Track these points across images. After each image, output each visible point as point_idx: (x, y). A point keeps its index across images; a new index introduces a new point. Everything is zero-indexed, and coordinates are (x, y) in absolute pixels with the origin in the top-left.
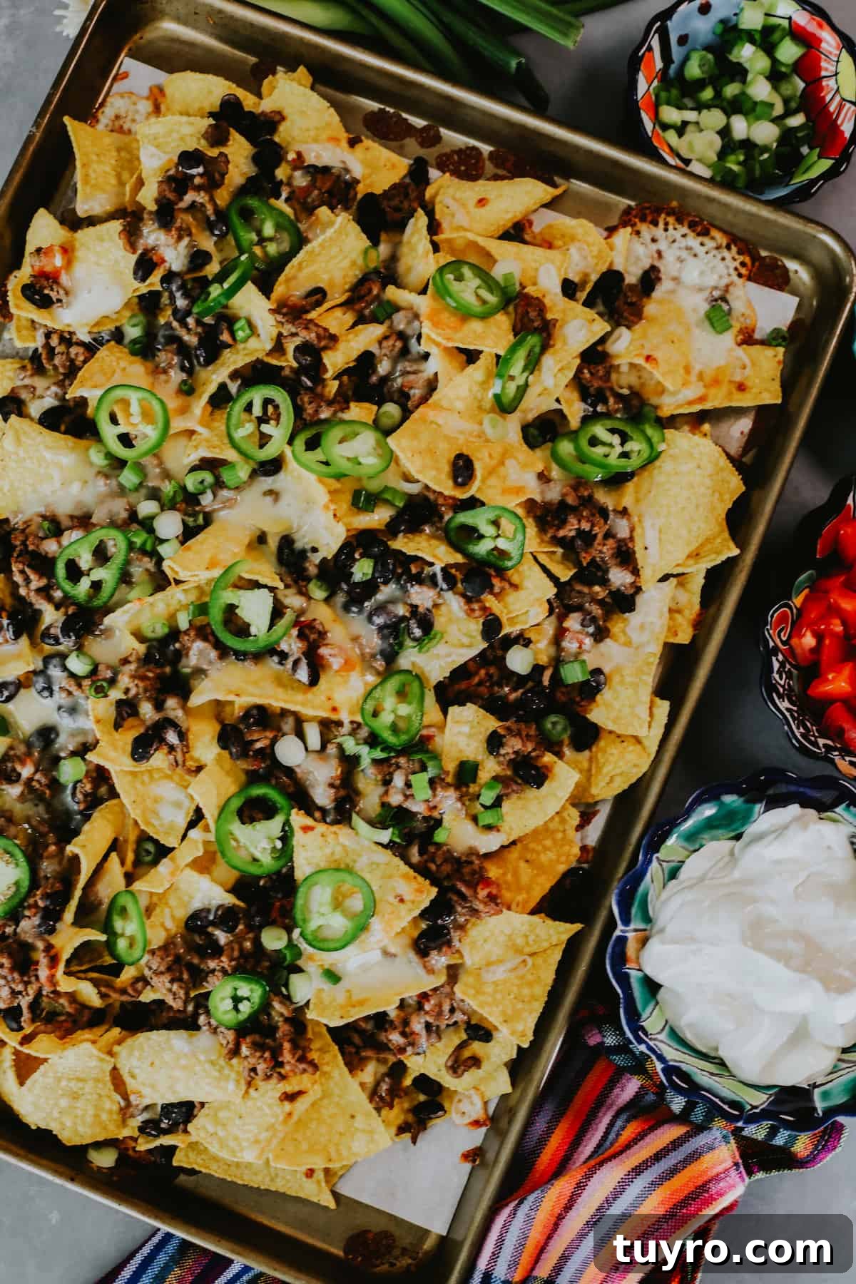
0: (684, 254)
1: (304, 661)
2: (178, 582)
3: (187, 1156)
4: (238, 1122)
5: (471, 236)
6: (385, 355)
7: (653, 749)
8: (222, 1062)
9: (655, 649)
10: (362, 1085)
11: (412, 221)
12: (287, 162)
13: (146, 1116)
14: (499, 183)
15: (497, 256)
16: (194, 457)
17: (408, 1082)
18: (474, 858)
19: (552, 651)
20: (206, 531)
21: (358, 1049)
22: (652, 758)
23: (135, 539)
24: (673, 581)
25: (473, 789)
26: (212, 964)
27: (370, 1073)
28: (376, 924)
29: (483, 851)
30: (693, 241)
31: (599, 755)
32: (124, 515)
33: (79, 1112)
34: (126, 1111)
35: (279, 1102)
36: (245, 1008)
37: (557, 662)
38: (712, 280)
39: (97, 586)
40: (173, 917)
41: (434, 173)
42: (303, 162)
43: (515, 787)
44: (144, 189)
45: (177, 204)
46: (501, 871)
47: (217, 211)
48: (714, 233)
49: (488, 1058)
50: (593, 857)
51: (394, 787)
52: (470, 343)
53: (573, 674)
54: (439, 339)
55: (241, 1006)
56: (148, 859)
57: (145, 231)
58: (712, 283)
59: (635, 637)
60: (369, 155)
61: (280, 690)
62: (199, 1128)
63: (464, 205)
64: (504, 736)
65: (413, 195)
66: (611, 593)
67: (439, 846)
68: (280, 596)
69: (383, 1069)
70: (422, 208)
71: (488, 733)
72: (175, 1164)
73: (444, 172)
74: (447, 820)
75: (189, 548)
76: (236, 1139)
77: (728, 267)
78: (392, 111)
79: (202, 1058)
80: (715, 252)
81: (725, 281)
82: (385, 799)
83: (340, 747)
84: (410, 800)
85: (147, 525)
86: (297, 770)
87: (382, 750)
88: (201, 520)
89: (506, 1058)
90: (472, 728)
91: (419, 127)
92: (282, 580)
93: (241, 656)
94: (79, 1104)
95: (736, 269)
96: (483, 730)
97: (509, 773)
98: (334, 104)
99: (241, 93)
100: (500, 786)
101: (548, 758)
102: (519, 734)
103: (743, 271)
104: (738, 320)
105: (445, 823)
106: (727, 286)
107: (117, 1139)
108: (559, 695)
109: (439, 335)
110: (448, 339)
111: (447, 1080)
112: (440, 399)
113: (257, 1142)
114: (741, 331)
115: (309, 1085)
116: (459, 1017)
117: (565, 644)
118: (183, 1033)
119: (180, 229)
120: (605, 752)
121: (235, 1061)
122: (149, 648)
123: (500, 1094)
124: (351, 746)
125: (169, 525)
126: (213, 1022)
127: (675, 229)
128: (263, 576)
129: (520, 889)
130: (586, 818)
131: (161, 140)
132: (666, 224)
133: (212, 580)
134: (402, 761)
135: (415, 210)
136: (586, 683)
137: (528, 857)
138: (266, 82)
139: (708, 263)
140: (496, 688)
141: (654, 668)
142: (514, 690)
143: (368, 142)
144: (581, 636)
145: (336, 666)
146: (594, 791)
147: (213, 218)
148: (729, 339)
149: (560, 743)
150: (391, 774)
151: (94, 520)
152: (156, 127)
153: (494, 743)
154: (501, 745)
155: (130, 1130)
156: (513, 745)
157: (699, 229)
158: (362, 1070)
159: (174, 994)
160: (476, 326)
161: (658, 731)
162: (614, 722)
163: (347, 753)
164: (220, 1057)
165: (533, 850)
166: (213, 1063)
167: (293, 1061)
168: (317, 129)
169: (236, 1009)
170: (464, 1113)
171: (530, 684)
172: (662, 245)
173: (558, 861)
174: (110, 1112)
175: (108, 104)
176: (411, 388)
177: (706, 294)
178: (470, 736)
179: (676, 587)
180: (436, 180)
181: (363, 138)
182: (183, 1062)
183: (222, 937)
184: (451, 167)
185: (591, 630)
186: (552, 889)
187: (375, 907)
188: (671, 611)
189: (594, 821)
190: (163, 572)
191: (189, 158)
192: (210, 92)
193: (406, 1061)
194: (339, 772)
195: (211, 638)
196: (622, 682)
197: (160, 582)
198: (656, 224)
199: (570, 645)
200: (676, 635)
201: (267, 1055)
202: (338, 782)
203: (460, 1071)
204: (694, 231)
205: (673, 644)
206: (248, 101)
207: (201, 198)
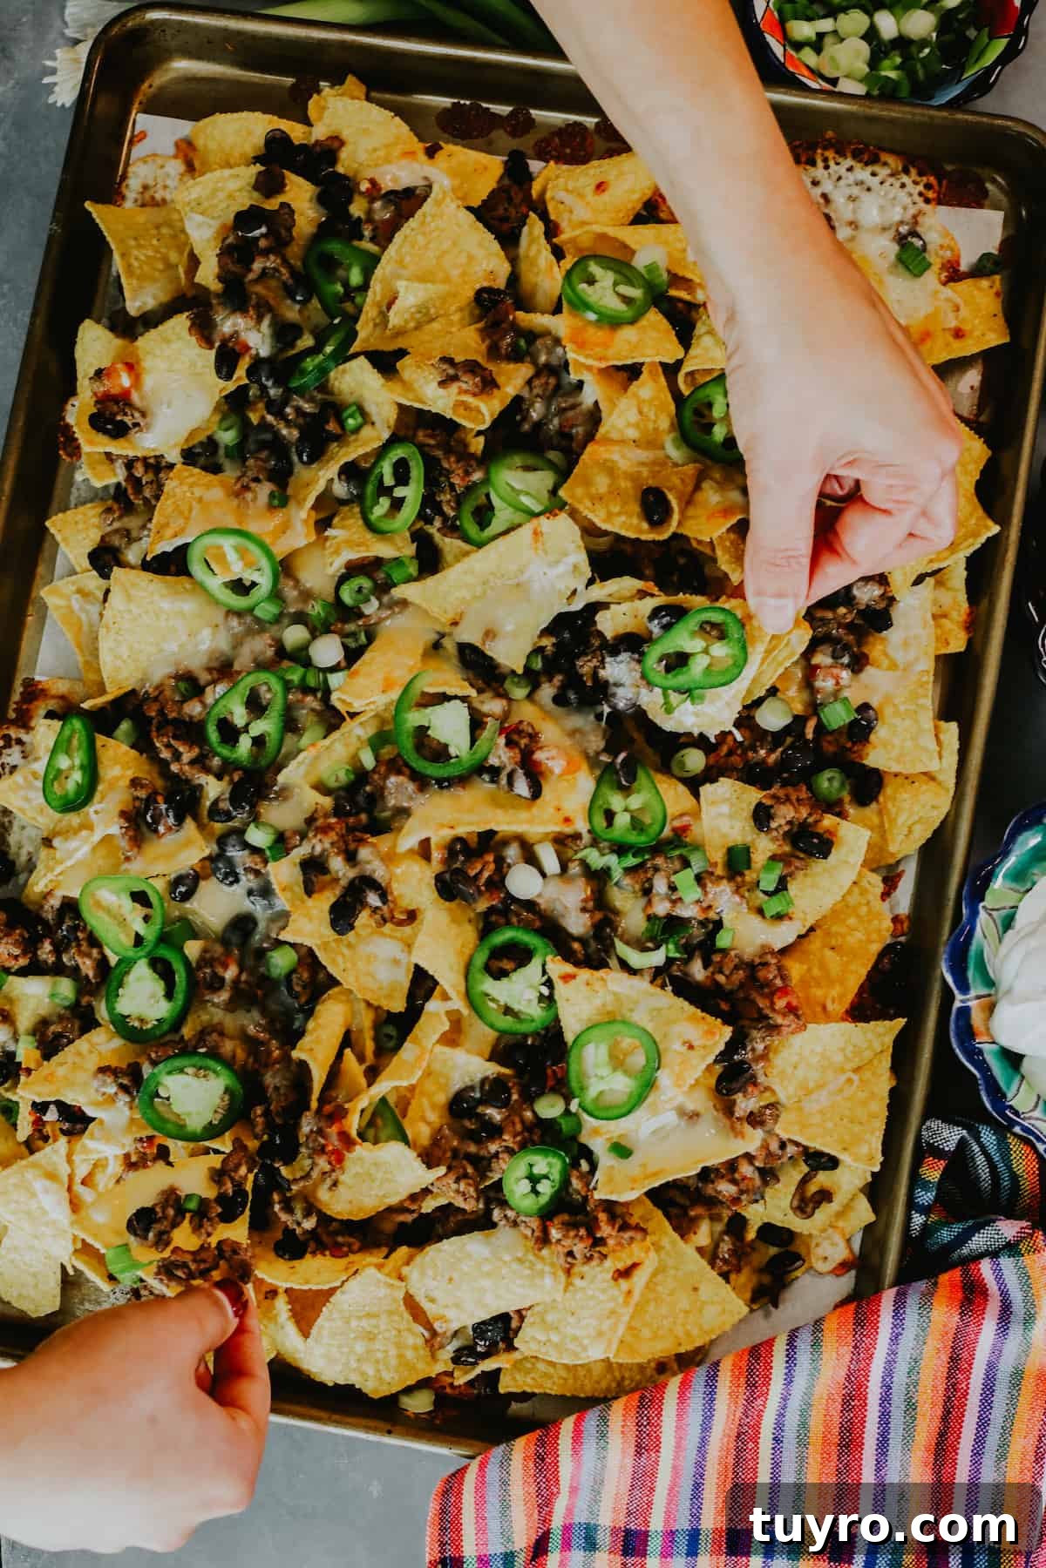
0: (856, 191)
1: (520, 772)
2: (353, 715)
3: (514, 1379)
4: (571, 1320)
5: (598, 229)
6: (538, 396)
7: (950, 781)
8: (531, 1257)
9: (927, 665)
10: (700, 1250)
11: (525, 230)
12: (361, 193)
13: (456, 1344)
14: (616, 159)
15: (633, 246)
16: (337, 565)
17: (751, 1235)
18: (769, 957)
19: (805, 696)
20: (371, 648)
21: (685, 1210)
22: (952, 793)
23: (289, 677)
24: (930, 581)
25: (750, 876)
26: (493, 1147)
27: (704, 1234)
28: (664, 1078)
29: (778, 946)
30: (863, 174)
31: (890, 805)
32: (270, 652)
33: (380, 1355)
34: (433, 1339)
35: (612, 1282)
36: (546, 1188)
37: (814, 707)
38: (896, 214)
39: (259, 741)
40: (433, 1106)
41: (535, 165)
42: (380, 189)
43: (798, 863)
44: (201, 267)
45: (245, 276)
46: (805, 967)
47: (293, 272)
48: (885, 157)
49: (839, 1188)
50: (909, 928)
51: (659, 894)
52: (626, 358)
53: (837, 716)
54: (590, 362)
55: (540, 1187)
56: (391, 1044)
57: (218, 318)
58: (897, 218)
59: (900, 656)
60: (454, 161)
61: (499, 812)
62: (528, 1340)
63: (581, 196)
64: (772, 807)
65: (518, 199)
66: (860, 612)
67: (724, 952)
68: (476, 704)
69: (719, 1227)
70: (535, 212)
71: (752, 807)
72: (502, 1391)
73: (547, 161)
74: (727, 920)
75: (356, 673)
76: (575, 1339)
77: (911, 195)
78: (468, 103)
79: (507, 1258)
80: (891, 180)
81: (912, 211)
82: (650, 911)
83: (584, 864)
84: (679, 905)
85: (301, 657)
86: (540, 901)
87: (634, 856)
88: (363, 639)
89: (860, 1183)
90: (732, 805)
91: (505, 114)
92: (472, 685)
93: (445, 783)
94: (377, 1345)
95: (920, 194)
96: (744, 805)
97: (787, 848)
98: (400, 111)
99: (286, 125)
100: (781, 865)
101: (829, 821)
102: (788, 799)
103: (931, 195)
104: (937, 254)
105: (726, 922)
106: (915, 217)
107: (430, 1378)
108: (825, 744)
109: (587, 356)
110: (600, 359)
111: (797, 1224)
112: (607, 432)
113: (600, 1334)
114: (943, 267)
115: (643, 1255)
116: (791, 1150)
117: (819, 684)
118: (477, 1235)
119: (257, 307)
120: (895, 799)
121: (545, 1252)
122: (336, 800)
123: (863, 1225)
124: (596, 859)
125: (327, 651)
126: (510, 1214)
127: (837, 164)
128: (451, 686)
129: (831, 983)
130: (891, 883)
131: (206, 204)
132: (826, 160)
133: (391, 703)
134: (659, 861)
135: (527, 216)
136: (854, 723)
137: (833, 942)
138: (311, 104)
139: (886, 194)
140: (750, 754)
141: (930, 686)
142: (772, 751)
143: (449, 148)
144: (835, 671)
145: (557, 771)
146: (893, 848)
147: (290, 282)
148: (931, 278)
149: (840, 802)
150: (650, 880)
151: (237, 667)
152: (198, 188)
153: (762, 817)
154: (770, 817)
155: (443, 1362)
156: (785, 815)
157: (866, 157)
158: (695, 1233)
159: (464, 1194)
160: (628, 334)
161: (952, 760)
162: (898, 761)
163: (593, 868)
164: (527, 1251)
165: (837, 934)
166: (520, 1261)
167: (614, 1233)
168: (387, 146)
169: (535, 1191)
170: (826, 1258)
171: (789, 740)
172: (827, 186)
173: (870, 941)
174: (415, 1348)
175: (130, 175)
176: (572, 426)
177: (892, 233)
178: (731, 817)
179: (935, 588)
180: (540, 173)
181: (442, 143)
182: (486, 1268)
183: (495, 1114)
184: (554, 153)
185: (846, 660)
186: (869, 975)
187: (659, 1056)
188: (934, 617)
189: (901, 884)
190: (333, 708)
191: (246, 219)
192: (250, 133)
193: (744, 1213)
194: (589, 892)
195: (405, 770)
196: (897, 713)
197: (332, 719)
198: (813, 163)
199: (825, 684)
200: (948, 644)
201: (582, 1232)
202: (590, 905)
203: (809, 1210)
204: (860, 161)
205: (945, 655)
206: (296, 132)
207: (272, 262)
